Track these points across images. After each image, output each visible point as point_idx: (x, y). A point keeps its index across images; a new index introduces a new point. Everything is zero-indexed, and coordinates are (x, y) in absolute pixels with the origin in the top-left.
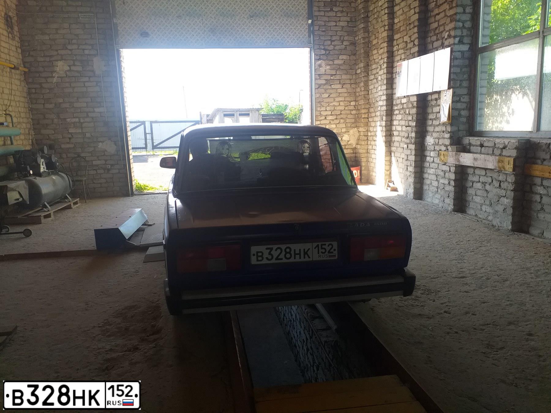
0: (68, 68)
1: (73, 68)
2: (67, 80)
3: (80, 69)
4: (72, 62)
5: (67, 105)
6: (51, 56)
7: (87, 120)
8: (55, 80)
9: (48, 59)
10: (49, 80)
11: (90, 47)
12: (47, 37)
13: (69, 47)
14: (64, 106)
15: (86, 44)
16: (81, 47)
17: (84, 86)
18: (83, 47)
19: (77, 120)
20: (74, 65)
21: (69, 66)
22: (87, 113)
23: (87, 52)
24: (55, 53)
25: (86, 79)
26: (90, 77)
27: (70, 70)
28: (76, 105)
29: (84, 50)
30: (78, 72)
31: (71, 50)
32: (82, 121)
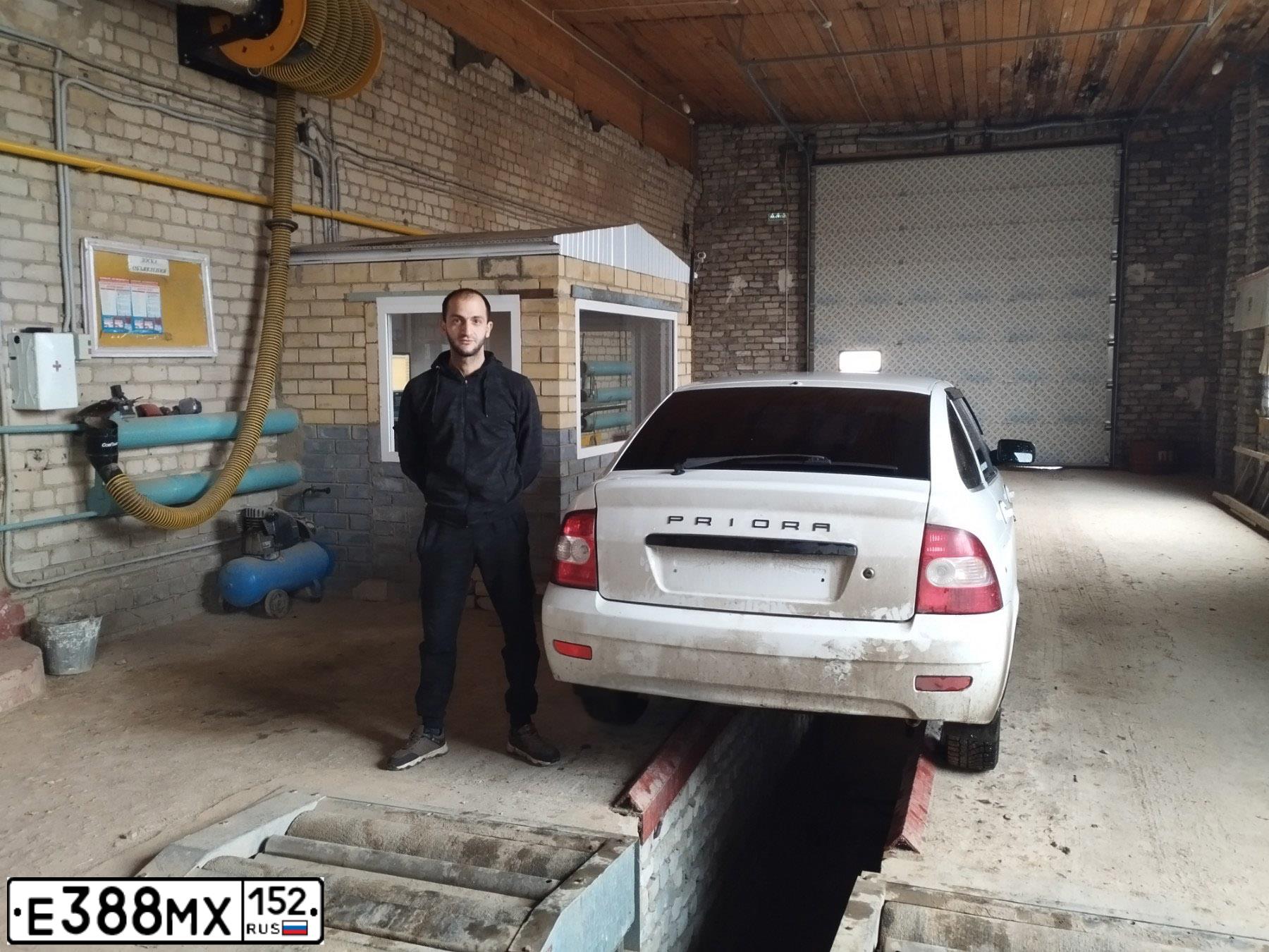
0: (746, 285)
1: (752, 285)
2: (743, 300)
3: (760, 285)
4: (752, 277)
5: (739, 333)
6: (727, 270)
7: (762, 353)
8: (728, 300)
9: (723, 274)
10: (721, 300)
11: (777, 256)
12: (725, 246)
13: (751, 257)
14: (734, 334)
15: (772, 253)
16: (765, 256)
17: (764, 308)
18: (769, 256)
19: (749, 353)
20: (754, 280)
21: (748, 282)
22: (763, 344)
23: (771, 263)
24: (733, 266)
25: (768, 299)
26: (771, 296)
27: (748, 288)
28: (750, 333)
29: (768, 260)
30: (758, 289)
31: (752, 261)
32: (755, 354)
